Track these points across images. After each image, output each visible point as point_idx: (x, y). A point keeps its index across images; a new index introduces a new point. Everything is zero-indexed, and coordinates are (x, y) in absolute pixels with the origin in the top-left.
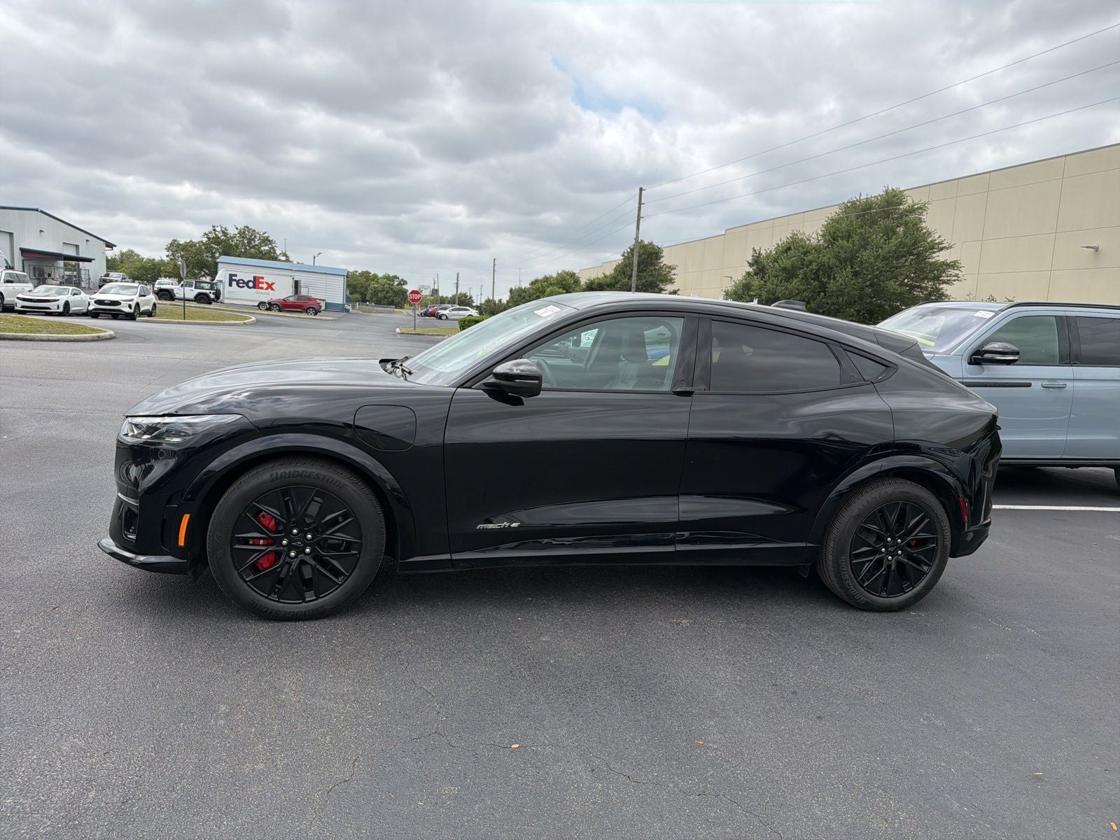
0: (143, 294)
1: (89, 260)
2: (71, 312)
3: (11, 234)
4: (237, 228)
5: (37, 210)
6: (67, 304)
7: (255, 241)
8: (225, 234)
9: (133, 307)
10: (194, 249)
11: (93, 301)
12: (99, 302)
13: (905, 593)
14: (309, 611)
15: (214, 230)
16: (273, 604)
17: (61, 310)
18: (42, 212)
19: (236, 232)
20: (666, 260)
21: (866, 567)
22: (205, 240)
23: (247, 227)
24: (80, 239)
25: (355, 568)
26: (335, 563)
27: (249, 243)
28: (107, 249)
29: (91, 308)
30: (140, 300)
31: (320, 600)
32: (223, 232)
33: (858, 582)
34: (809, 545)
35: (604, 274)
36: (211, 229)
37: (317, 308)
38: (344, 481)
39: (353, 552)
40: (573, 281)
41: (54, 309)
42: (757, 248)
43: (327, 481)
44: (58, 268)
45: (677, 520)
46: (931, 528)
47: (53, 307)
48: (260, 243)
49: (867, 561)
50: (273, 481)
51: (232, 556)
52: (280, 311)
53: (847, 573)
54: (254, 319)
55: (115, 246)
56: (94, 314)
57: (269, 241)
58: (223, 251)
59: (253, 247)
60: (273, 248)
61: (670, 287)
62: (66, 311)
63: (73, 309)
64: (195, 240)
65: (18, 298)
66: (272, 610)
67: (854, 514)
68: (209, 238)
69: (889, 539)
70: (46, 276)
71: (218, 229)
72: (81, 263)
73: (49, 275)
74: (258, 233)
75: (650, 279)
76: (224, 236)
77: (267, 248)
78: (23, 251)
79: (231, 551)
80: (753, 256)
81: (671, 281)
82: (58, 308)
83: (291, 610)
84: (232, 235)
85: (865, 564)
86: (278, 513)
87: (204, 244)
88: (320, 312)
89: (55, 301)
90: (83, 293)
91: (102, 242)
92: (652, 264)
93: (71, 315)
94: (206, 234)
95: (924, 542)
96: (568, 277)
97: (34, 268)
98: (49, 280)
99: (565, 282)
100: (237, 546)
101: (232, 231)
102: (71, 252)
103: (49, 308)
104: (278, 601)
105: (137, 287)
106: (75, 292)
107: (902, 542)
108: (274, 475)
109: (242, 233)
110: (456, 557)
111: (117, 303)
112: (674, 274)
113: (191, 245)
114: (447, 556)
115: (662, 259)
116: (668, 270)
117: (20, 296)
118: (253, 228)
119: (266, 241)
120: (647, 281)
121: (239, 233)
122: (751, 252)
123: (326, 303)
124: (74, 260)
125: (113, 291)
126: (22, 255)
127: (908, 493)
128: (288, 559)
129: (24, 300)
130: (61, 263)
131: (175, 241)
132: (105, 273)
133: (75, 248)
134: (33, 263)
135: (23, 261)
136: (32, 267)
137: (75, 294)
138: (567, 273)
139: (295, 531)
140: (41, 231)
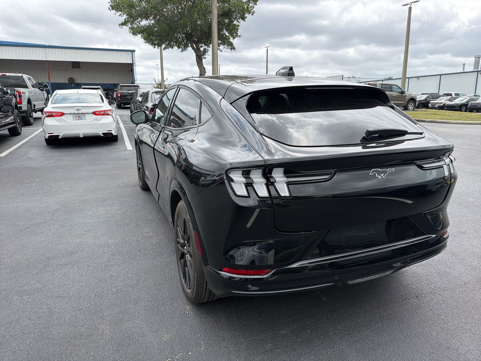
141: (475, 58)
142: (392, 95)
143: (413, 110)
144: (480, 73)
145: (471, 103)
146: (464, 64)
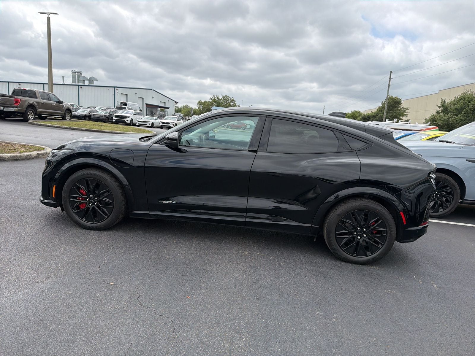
0: (178, 120)
1: (168, 108)
2: (154, 126)
3: (143, 98)
4: (222, 96)
5: (152, 89)
6: (153, 123)
7: (229, 101)
8: (218, 98)
9: (174, 125)
10: (206, 104)
11: (161, 122)
12: (163, 123)
13: (367, 256)
14: (95, 227)
15: (214, 97)
16: (83, 221)
17: (151, 125)
18: (153, 90)
19: (222, 97)
20: (404, 105)
21: (344, 241)
22: (211, 100)
23: (226, 95)
24: (166, 100)
25: (112, 213)
26: (105, 210)
27: (227, 102)
28: (175, 104)
29: (160, 125)
30: (177, 122)
31: (99, 223)
32: (217, 97)
33: (340, 247)
34: (313, 226)
35: (372, 112)
36: (213, 96)
37: (245, 127)
38: (107, 178)
39: (111, 206)
40: (358, 115)
41: (148, 125)
42: (443, 99)
43: (100, 177)
44: (158, 111)
45: (246, 207)
46: (383, 225)
47: (148, 124)
48: (231, 102)
49: (345, 238)
50: (82, 175)
51: (69, 202)
52: (231, 128)
53: (334, 241)
54: (218, 131)
55: (178, 103)
56: (161, 127)
57: (234, 101)
58: (217, 105)
59: (228, 103)
60: (235, 104)
61: (404, 118)
62: (152, 126)
63: (155, 125)
64: (207, 101)
65: (137, 121)
66: (83, 225)
67: (337, 214)
68: (212, 100)
69: (359, 228)
70: (154, 114)
71: (215, 96)
72: (166, 109)
73: (155, 113)
74: (230, 98)
75: (395, 114)
76: (218, 99)
77: (233, 104)
78: (147, 104)
79: (69, 201)
80: (441, 103)
81: (406, 115)
82: (150, 125)
83: (89, 226)
84: (220, 99)
85: (344, 239)
86: (84, 188)
87: (210, 102)
88: (246, 129)
89: (149, 122)
90: (159, 119)
91: (174, 101)
92: (396, 107)
93: (155, 127)
94: (211, 98)
95: (379, 232)
96: (357, 113)
97: (150, 111)
98: (155, 115)
99: (354, 116)
100: (71, 199)
101: (221, 97)
102: (163, 105)
103: (146, 125)
104: (85, 222)
105: (176, 118)
106: (156, 119)
107: (366, 231)
108: (82, 174)
109: (224, 98)
110: (151, 213)
111: (168, 123)
112: (408, 112)
113: (205, 102)
114: (147, 212)
115: (402, 105)
116: (405, 110)
117: (138, 120)
118: (228, 96)
119: (233, 101)
120: (393, 115)
121: (223, 98)
122: (441, 101)
123: (250, 125)
124: (163, 108)
125: (169, 119)
126: (146, 106)
127: (369, 206)
128: (88, 206)
129: (139, 121)
130: (159, 109)
131: (200, 101)
132: (174, 113)
133: (164, 103)
134: (150, 109)
135: (146, 108)
136: (149, 110)
137: (156, 120)
138: (356, 112)
139: (91, 196)
140: (153, 97)
141: (72, 72)
142: (52, 104)
143: (70, 120)
144: (80, 87)
145: (93, 114)
146: (63, 77)
